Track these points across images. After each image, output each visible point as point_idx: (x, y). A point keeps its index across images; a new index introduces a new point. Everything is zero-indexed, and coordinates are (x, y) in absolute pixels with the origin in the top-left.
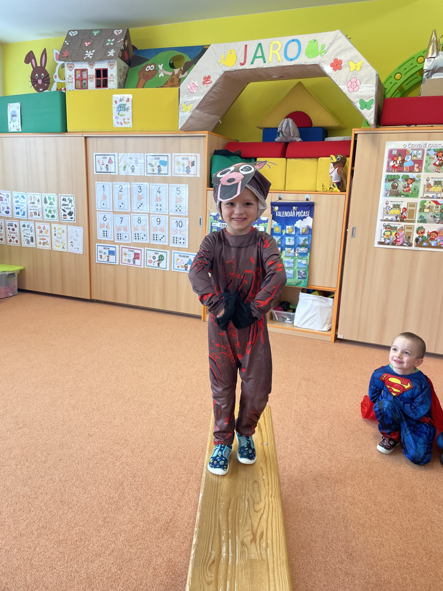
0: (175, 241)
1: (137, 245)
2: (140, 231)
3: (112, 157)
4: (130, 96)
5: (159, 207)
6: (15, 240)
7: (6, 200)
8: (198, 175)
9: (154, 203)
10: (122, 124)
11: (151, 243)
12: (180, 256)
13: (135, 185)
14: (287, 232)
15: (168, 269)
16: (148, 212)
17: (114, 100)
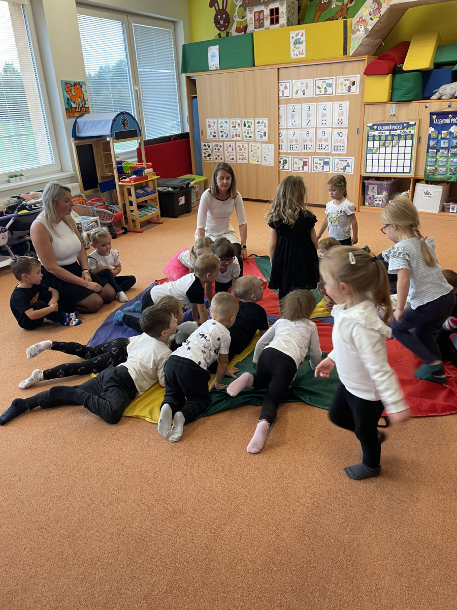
0: (336, 149)
1: (306, 154)
2: (308, 143)
3: (287, 84)
4: (304, 31)
5: (324, 122)
6: (220, 157)
7: (213, 126)
8: (358, 93)
9: (320, 119)
10: (297, 56)
11: (317, 151)
12: (340, 160)
13: (305, 106)
14: (443, 137)
15: (331, 172)
16: (315, 126)
17: (291, 36)
